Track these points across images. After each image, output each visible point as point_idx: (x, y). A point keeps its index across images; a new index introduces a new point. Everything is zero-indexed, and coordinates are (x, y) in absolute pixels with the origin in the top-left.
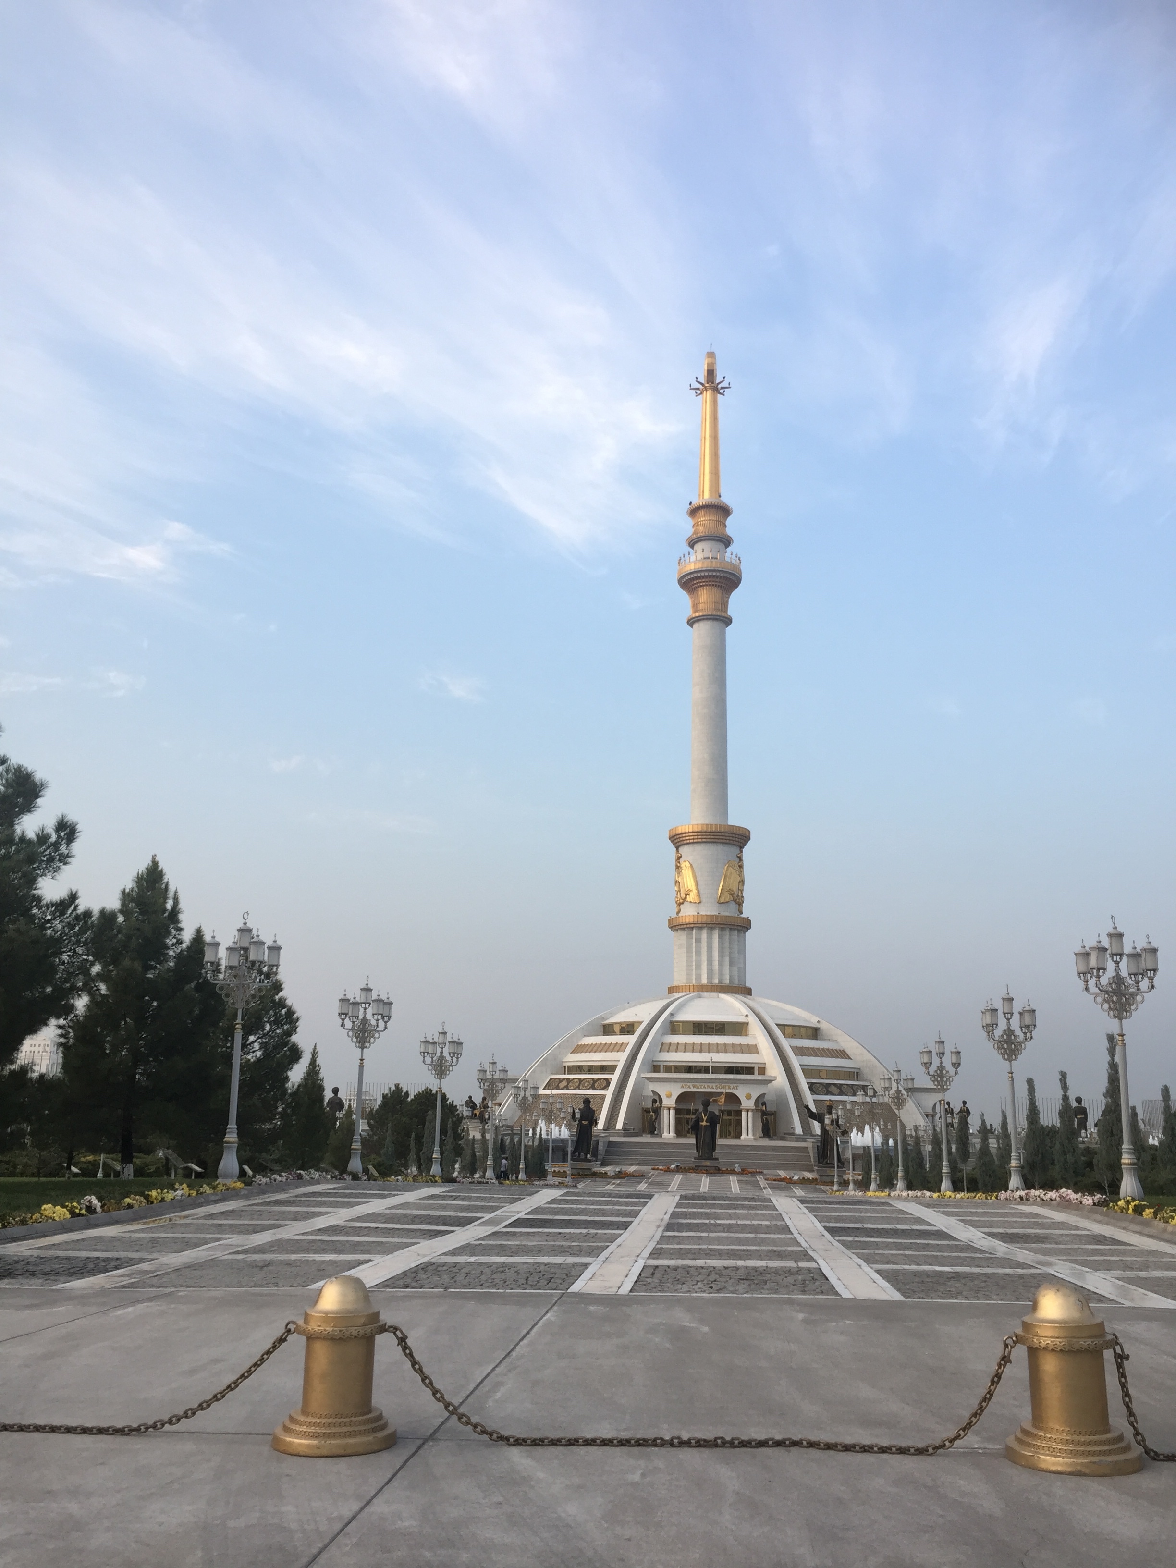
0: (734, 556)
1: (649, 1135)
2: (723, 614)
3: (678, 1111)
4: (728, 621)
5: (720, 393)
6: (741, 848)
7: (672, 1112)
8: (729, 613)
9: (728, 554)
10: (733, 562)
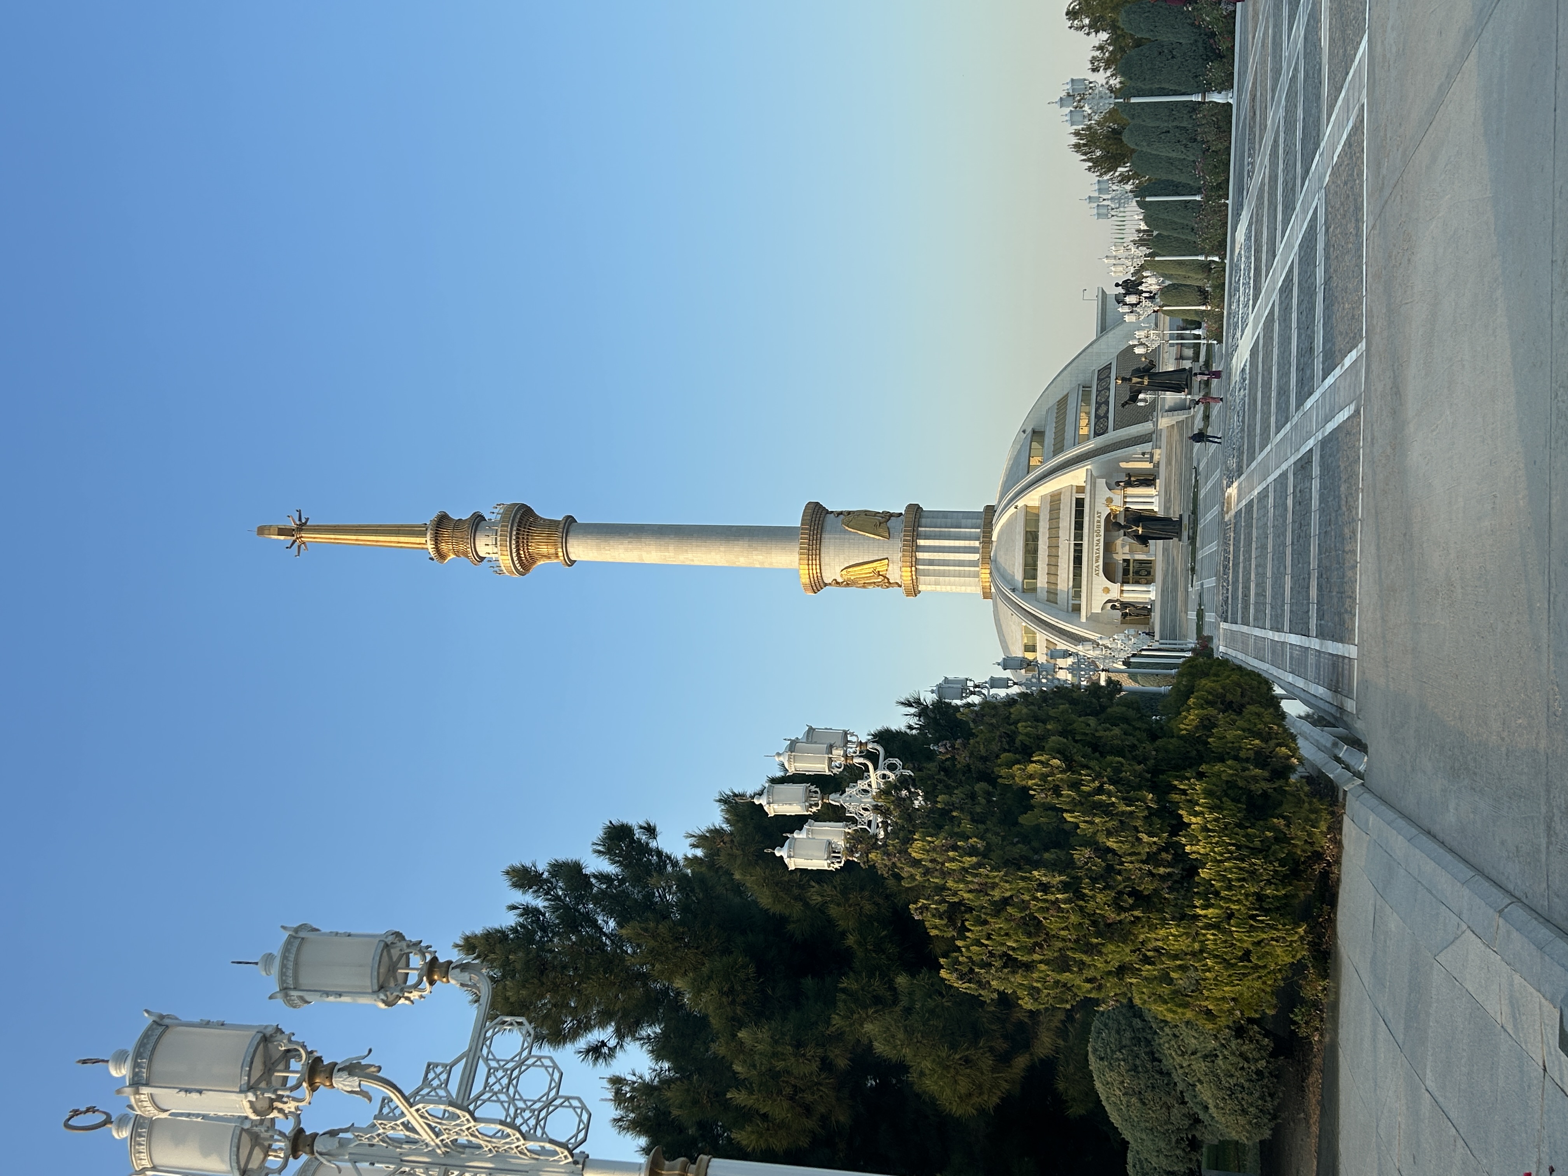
0: (496, 511)
1: (1153, 614)
2: (561, 526)
3: (1125, 582)
4: (570, 520)
5: (306, 522)
6: (828, 512)
7: (1126, 588)
8: (560, 518)
9: (493, 517)
10: (501, 511)
